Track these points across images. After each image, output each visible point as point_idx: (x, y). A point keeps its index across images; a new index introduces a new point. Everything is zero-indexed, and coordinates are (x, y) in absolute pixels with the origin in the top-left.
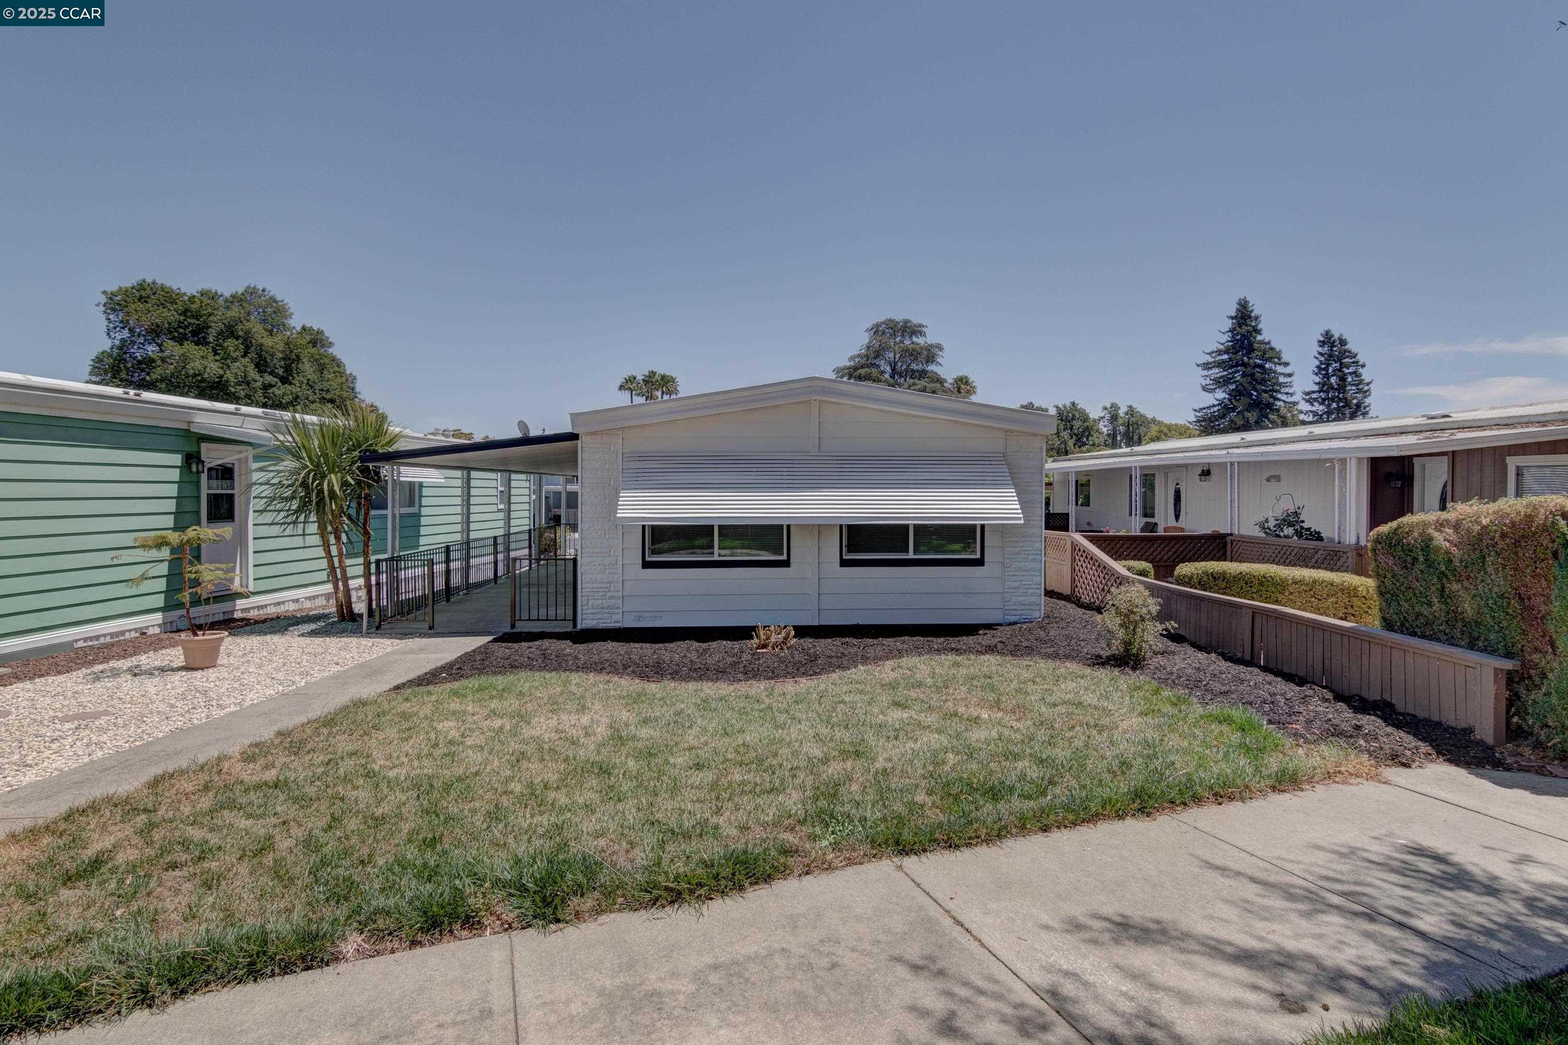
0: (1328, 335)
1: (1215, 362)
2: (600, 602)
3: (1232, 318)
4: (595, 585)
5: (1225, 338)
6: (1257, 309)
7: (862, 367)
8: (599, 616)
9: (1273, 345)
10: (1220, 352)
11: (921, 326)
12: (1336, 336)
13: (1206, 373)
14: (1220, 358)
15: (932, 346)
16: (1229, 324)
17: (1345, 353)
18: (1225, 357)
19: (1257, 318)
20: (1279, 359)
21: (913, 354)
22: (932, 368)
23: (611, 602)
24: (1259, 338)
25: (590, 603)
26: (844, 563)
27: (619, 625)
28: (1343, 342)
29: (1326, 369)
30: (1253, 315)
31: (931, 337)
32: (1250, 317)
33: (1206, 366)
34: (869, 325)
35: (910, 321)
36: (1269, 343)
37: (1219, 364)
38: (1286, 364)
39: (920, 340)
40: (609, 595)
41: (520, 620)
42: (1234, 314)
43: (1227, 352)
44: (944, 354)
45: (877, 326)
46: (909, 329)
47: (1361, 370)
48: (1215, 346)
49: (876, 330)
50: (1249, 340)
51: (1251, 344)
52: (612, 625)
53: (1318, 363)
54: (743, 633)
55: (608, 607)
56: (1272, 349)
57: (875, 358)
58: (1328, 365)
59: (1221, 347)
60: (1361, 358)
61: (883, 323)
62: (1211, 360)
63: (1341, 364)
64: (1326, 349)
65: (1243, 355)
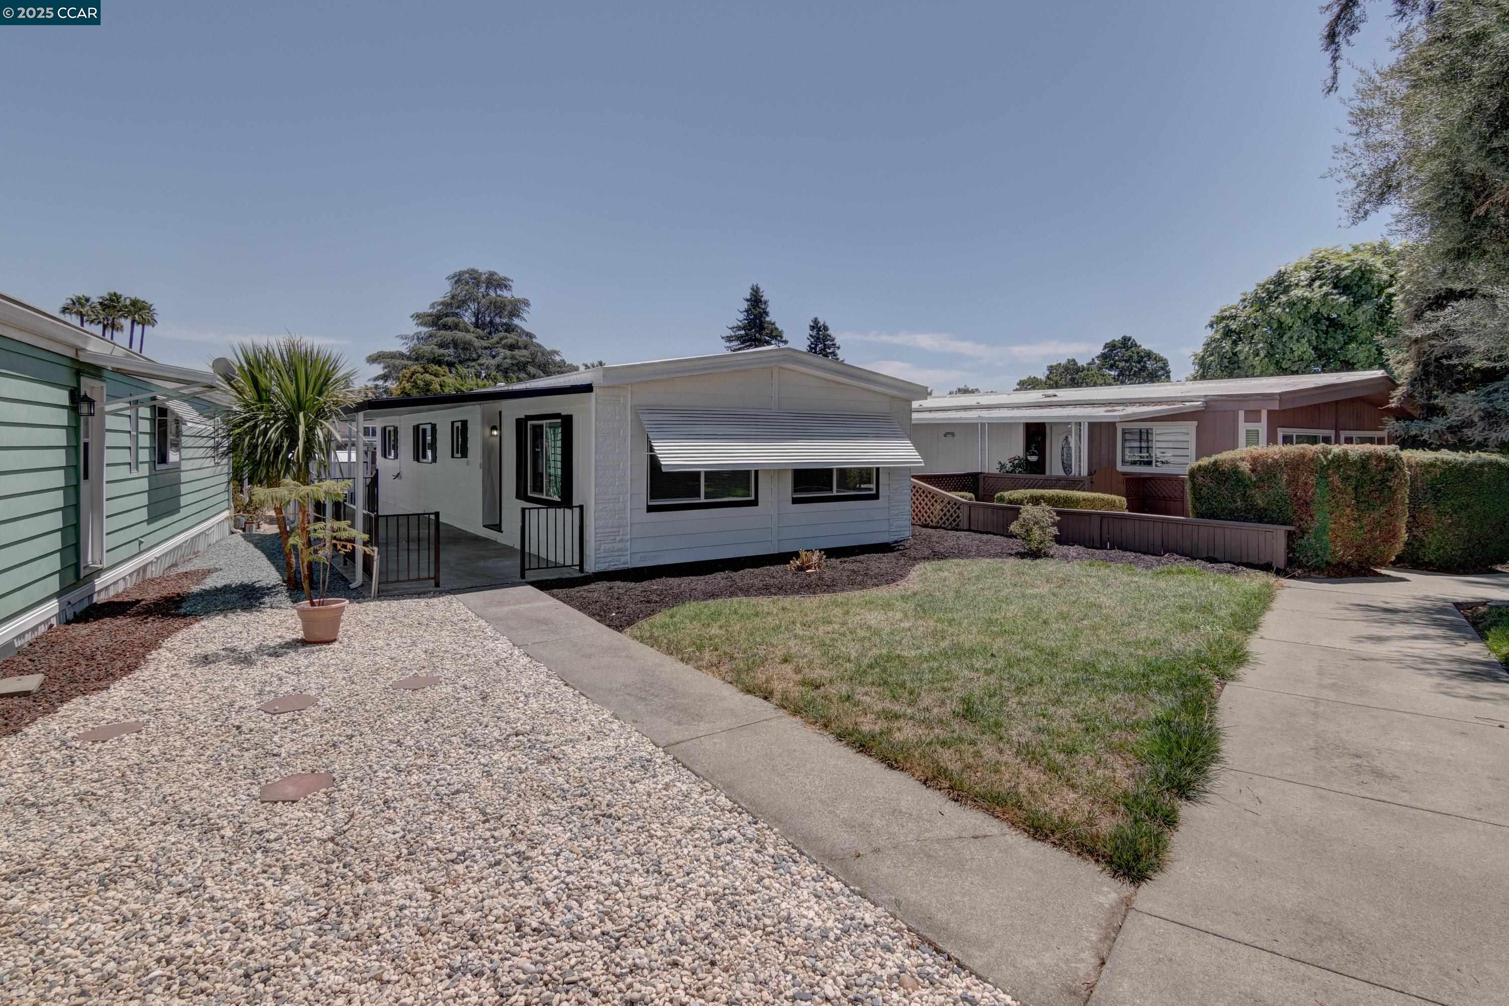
0: (816, 321)
1: (736, 336)
2: (610, 545)
3: (747, 300)
4: (608, 530)
5: (742, 316)
6: (767, 294)
7: (447, 315)
8: (610, 559)
9: (777, 325)
10: (739, 328)
11: (505, 279)
12: (822, 323)
13: (728, 344)
14: (739, 333)
15: (519, 301)
16: (745, 305)
17: (827, 337)
18: (743, 332)
19: (765, 303)
20: (781, 337)
21: (499, 307)
22: (516, 321)
23: (621, 545)
24: (768, 319)
25: (602, 548)
26: (795, 501)
27: (626, 566)
28: (826, 328)
29: (815, 348)
30: (763, 299)
31: (516, 292)
32: (761, 301)
33: (729, 339)
34: (452, 273)
35: (496, 274)
36: (774, 324)
37: (738, 338)
38: (786, 342)
39: (506, 294)
40: (618, 538)
41: (530, 569)
42: (749, 297)
43: (744, 328)
44: (531, 309)
45: (461, 274)
46: (495, 282)
47: (837, 351)
48: (736, 323)
49: (457, 279)
50: (760, 321)
51: (762, 323)
52: (621, 567)
53: (809, 343)
54: (783, 558)
55: (618, 550)
56: (776, 329)
57: (458, 307)
58: (816, 345)
59: (740, 324)
60: (837, 342)
61: (467, 272)
62: (733, 334)
63: (825, 345)
64: (814, 333)
65: (756, 332)
